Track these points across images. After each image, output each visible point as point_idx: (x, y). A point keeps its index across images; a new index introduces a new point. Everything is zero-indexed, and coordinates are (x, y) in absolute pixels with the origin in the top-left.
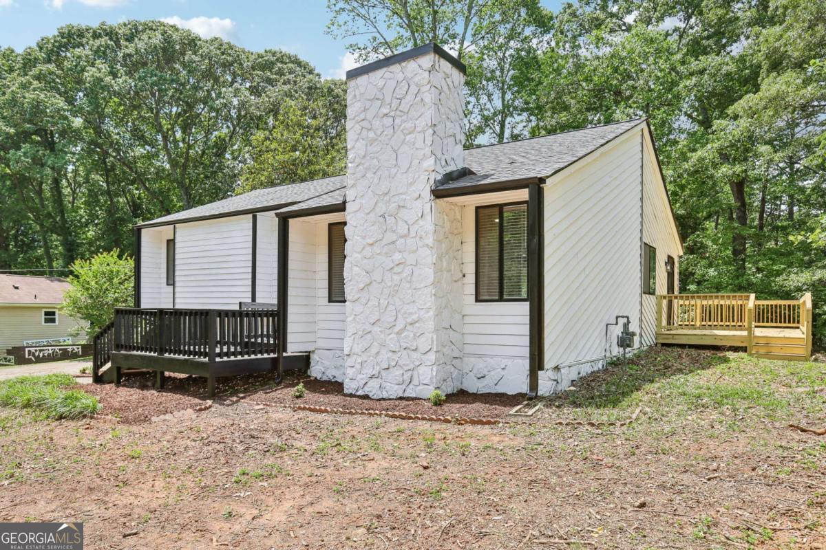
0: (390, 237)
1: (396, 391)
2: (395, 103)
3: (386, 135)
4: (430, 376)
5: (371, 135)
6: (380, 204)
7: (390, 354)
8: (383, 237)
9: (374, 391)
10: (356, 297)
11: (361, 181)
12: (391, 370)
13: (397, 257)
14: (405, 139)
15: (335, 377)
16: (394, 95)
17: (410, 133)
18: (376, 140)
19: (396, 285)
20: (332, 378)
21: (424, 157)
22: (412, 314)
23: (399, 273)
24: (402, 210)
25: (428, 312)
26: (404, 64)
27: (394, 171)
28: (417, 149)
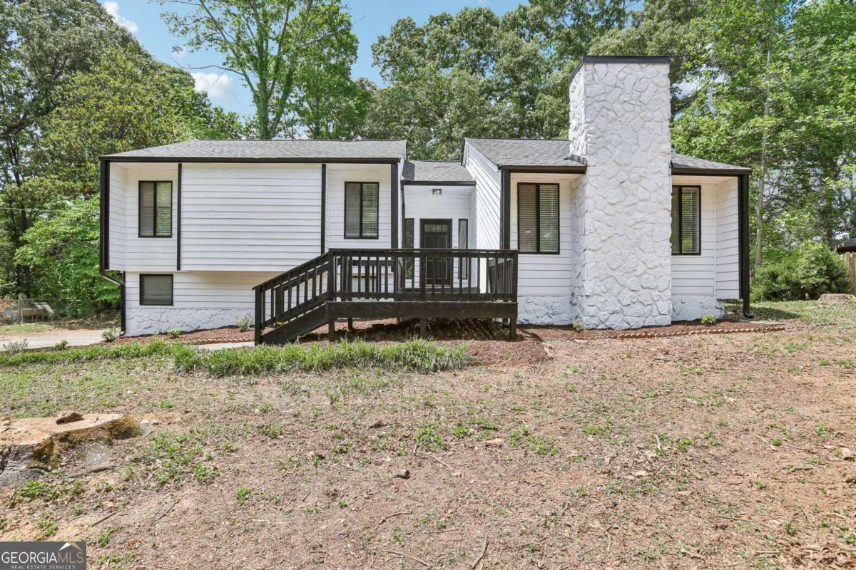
0: (631, 200)
1: (637, 322)
2: (635, 95)
3: (627, 118)
4: (667, 308)
5: (612, 114)
6: (621, 173)
7: (631, 293)
8: (625, 199)
9: (616, 324)
10: (599, 246)
11: (601, 151)
12: (632, 305)
13: (639, 216)
14: (644, 125)
15: (527, 320)
16: (634, 88)
17: (649, 121)
18: (616, 120)
19: (637, 238)
20: (524, 321)
21: (662, 142)
22: (653, 261)
23: (641, 229)
24: (643, 179)
25: (665, 260)
26: (644, 66)
27: (634, 148)
28: (656, 134)
